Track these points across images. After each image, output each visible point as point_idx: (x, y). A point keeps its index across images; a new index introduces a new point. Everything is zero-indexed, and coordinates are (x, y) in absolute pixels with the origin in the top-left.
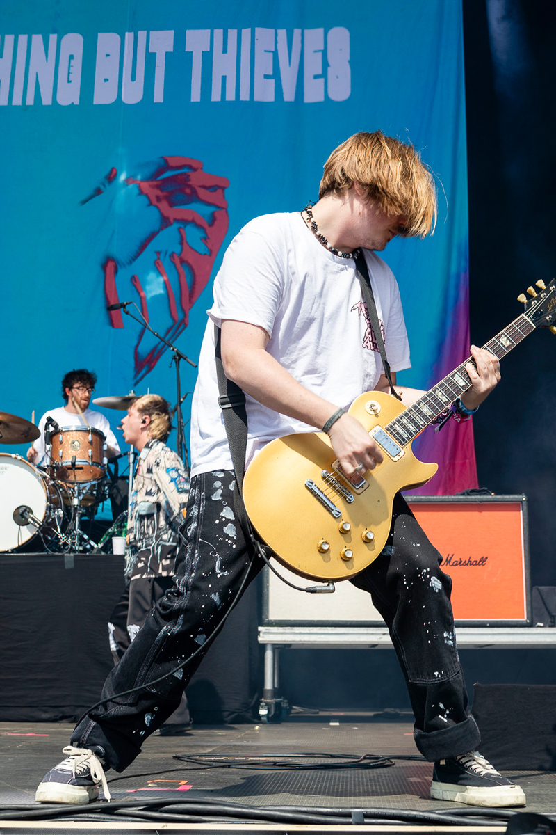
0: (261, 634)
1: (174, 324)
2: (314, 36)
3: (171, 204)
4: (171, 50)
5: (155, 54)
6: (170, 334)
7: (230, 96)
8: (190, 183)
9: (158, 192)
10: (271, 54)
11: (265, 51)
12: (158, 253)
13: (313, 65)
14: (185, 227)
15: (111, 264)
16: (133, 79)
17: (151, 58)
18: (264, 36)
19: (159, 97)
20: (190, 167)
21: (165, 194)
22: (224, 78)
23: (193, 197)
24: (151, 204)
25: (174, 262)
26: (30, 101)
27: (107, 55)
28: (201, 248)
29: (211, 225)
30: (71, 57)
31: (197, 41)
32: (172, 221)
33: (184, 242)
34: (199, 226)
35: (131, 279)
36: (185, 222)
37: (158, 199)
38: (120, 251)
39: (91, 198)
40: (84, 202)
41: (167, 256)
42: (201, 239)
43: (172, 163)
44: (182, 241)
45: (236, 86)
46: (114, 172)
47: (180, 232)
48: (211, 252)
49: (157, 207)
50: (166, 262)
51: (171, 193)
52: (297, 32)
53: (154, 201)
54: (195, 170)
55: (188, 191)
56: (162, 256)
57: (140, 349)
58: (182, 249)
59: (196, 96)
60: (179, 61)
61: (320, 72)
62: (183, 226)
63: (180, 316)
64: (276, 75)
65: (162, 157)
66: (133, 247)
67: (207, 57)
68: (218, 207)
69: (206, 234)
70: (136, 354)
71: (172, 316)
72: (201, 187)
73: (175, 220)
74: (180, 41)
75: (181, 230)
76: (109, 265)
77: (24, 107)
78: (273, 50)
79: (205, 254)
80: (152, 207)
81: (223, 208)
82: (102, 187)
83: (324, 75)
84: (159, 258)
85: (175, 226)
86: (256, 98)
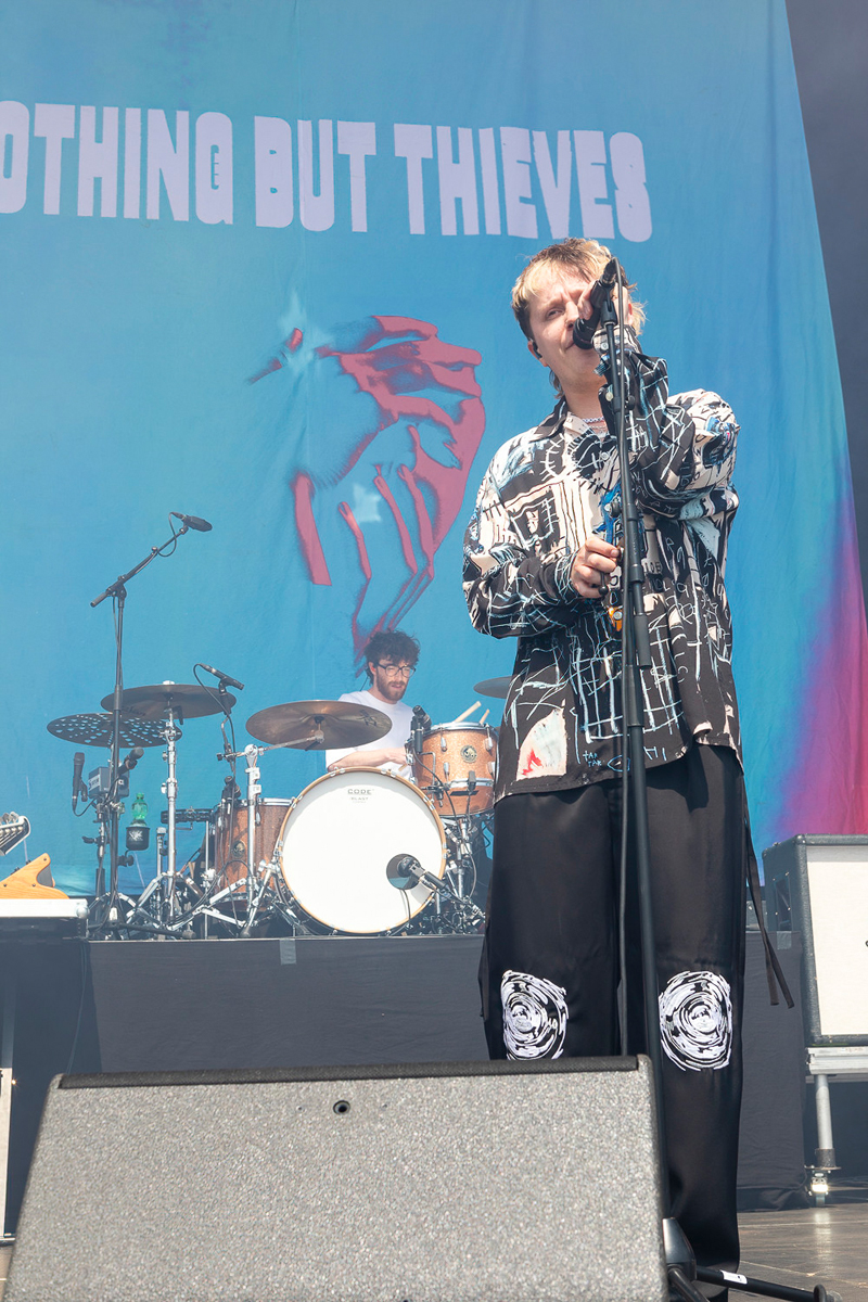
0: (812, 1059)
1: (412, 577)
2: (589, 142)
3: (394, 390)
4: (373, 152)
5: (348, 157)
6: (406, 592)
7: (471, 228)
8: (419, 357)
9: (371, 371)
10: (527, 167)
11: (519, 162)
12: (378, 466)
13: (592, 185)
14: (417, 425)
15: (303, 483)
16: (317, 192)
17: (342, 164)
18: (514, 138)
19: (359, 223)
20: (418, 333)
21: (381, 374)
22: (458, 202)
23: (426, 379)
24: (360, 389)
25: (404, 480)
26: (153, 213)
27: (272, 152)
28: (445, 457)
29: (458, 421)
30: (215, 149)
31: (412, 141)
32: (396, 415)
33: (418, 447)
34: (439, 424)
35: (339, 508)
36: (418, 417)
37: (372, 382)
38: (317, 462)
39: (264, 373)
40: (254, 379)
41: (393, 470)
42: (444, 443)
43: (388, 326)
44: (414, 446)
45: (479, 213)
46: (298, 335)
47: (410, 433)
48: (461, 464)
49: (372, 394)
50: (392, 480)
51: (392, 372)
52: (563, 136)
53: (366, 387)
54: (426, 338)
55: (417, 369)
56: (384, 472)
57: (360, 618)
58: (416, 460)
59: (417, 225)
60: (386, 170)
61: (604, 195)
62: (414, 425)
63: (420, 563)
64: (536, 198)
65: (373, 317)
66: (337, 458)
67: (430, 168)
68: (466, 394)
69: (451, 434)
70: (355, 626)
71: (407, 565)
72: (436, 363)
73: (400, 414)
74: (385, 139)
75: (411, 429)
76: (300, 482)
77: (143, 221)
78: (529, 160)
79: (453, 467)
80: (362, 393)
81: (474, 396)
82: (280, 358)
83: (610, 200)
84: (380, 475)
85: (402, 424)
86: (512, 231)
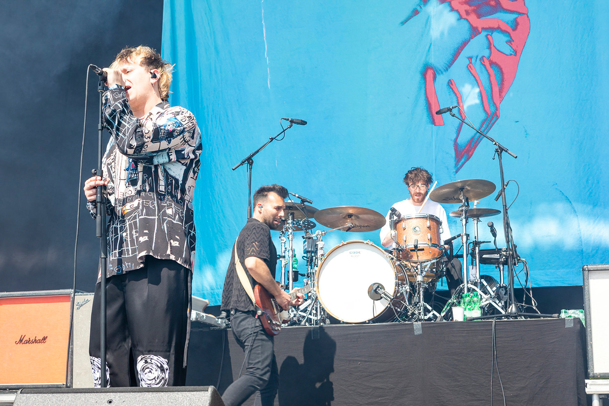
0: (588, 385)
3: (479, 16)
6: (484, 126)
9: (467, 7)
12: (470, 58)
14: (492, 33)
15: (430, 73)
24: (461, 18)
25: (484, 65)
28: (507, 50)
29: (515, 29)
32: (480, 29)
33: (492, 46)
34: (504, 32)
35: (448, 83)
36: (492, 29)
37: (467, 13)
38: (437, 61)
42: (507, 42)
47: (488, 39)
49: (467, 20)
50: (477, 66)
51: (479, 6)
53: (464, 15)
56: (473, 61)
57: (459, 141)
62: (490, 34)
66: (448, 56)
68: (520, 13)
69: (511, 37)
70: (456, 145)
71: (485, 110)
73: (483, 28)
75: (489, 36)
76: (428, 72)
79: (511, 55)
80: (462, 20)
82: (418, 8)
84: (471, 63)
85: (484, 34)
